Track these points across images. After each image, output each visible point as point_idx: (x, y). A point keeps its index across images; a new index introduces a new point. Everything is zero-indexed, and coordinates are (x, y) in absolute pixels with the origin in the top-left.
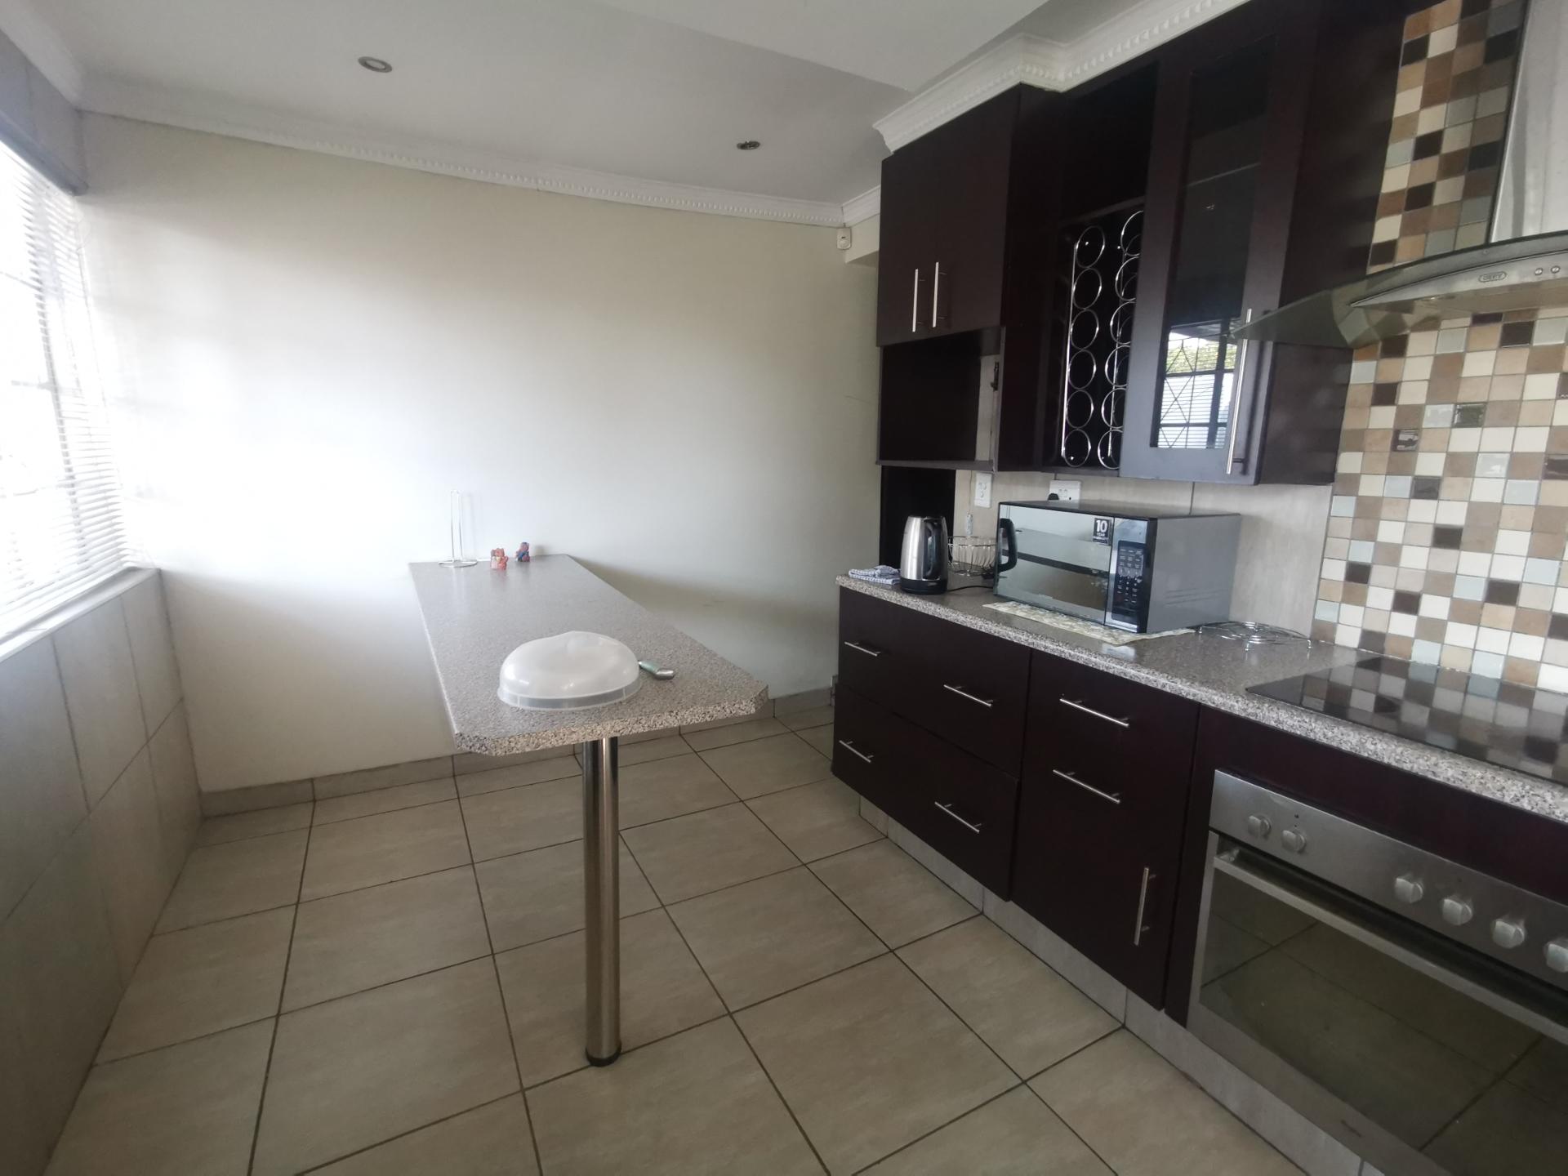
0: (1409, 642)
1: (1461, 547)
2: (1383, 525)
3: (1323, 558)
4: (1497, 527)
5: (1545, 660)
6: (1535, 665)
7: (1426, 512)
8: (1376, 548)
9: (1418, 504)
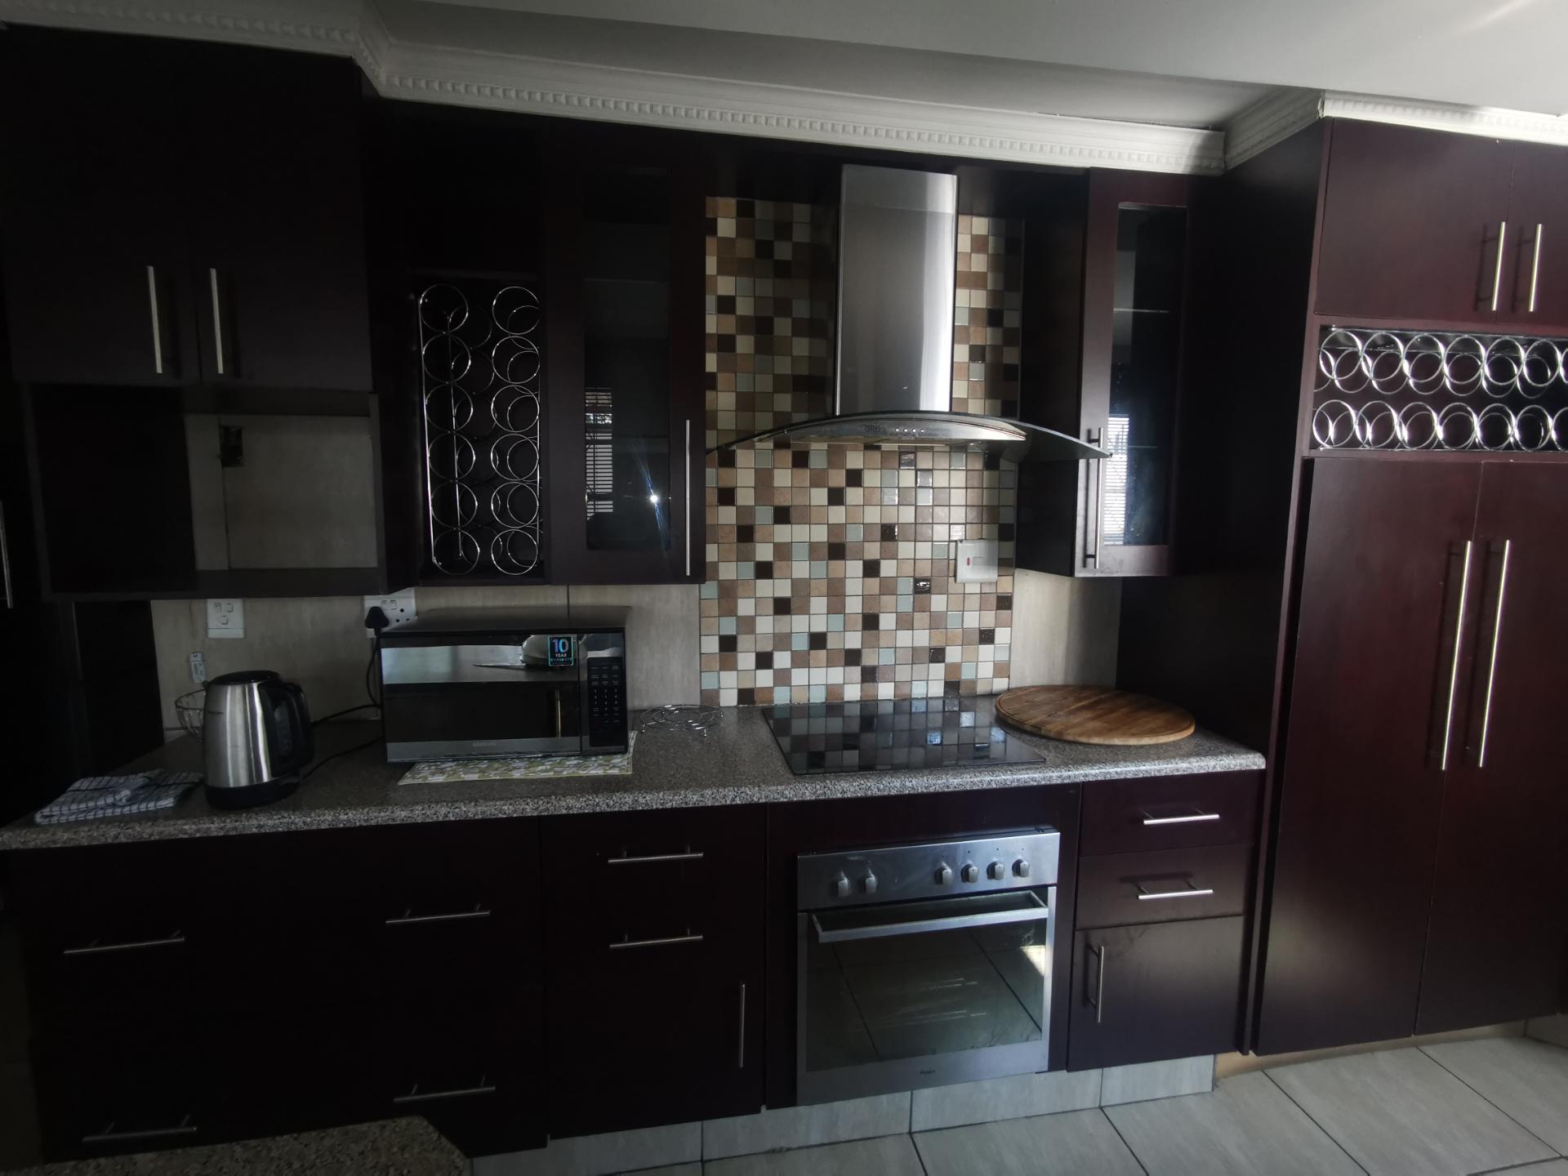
0: (770, 690)
1: (792, 612)
2: (741, 602)
3: (700, 636)
4: (809, 596)
5: (846, 682)
6: (841, 686)
7: (767, 589)
8: (737, 621)
9: (761, 583)
